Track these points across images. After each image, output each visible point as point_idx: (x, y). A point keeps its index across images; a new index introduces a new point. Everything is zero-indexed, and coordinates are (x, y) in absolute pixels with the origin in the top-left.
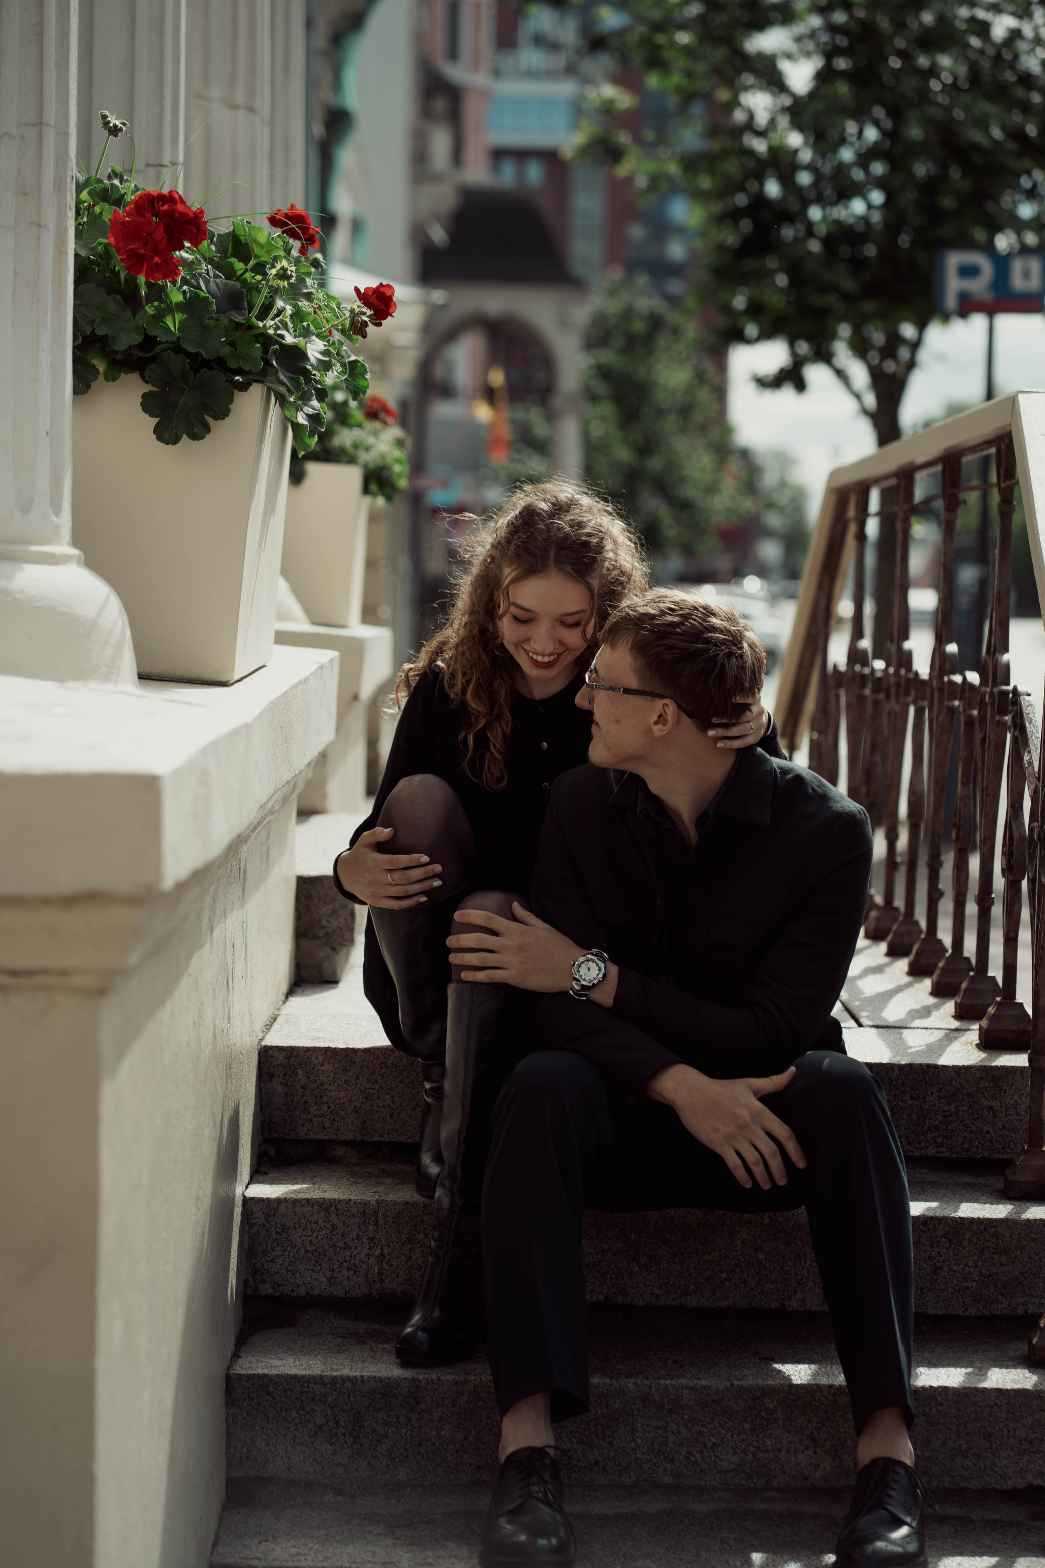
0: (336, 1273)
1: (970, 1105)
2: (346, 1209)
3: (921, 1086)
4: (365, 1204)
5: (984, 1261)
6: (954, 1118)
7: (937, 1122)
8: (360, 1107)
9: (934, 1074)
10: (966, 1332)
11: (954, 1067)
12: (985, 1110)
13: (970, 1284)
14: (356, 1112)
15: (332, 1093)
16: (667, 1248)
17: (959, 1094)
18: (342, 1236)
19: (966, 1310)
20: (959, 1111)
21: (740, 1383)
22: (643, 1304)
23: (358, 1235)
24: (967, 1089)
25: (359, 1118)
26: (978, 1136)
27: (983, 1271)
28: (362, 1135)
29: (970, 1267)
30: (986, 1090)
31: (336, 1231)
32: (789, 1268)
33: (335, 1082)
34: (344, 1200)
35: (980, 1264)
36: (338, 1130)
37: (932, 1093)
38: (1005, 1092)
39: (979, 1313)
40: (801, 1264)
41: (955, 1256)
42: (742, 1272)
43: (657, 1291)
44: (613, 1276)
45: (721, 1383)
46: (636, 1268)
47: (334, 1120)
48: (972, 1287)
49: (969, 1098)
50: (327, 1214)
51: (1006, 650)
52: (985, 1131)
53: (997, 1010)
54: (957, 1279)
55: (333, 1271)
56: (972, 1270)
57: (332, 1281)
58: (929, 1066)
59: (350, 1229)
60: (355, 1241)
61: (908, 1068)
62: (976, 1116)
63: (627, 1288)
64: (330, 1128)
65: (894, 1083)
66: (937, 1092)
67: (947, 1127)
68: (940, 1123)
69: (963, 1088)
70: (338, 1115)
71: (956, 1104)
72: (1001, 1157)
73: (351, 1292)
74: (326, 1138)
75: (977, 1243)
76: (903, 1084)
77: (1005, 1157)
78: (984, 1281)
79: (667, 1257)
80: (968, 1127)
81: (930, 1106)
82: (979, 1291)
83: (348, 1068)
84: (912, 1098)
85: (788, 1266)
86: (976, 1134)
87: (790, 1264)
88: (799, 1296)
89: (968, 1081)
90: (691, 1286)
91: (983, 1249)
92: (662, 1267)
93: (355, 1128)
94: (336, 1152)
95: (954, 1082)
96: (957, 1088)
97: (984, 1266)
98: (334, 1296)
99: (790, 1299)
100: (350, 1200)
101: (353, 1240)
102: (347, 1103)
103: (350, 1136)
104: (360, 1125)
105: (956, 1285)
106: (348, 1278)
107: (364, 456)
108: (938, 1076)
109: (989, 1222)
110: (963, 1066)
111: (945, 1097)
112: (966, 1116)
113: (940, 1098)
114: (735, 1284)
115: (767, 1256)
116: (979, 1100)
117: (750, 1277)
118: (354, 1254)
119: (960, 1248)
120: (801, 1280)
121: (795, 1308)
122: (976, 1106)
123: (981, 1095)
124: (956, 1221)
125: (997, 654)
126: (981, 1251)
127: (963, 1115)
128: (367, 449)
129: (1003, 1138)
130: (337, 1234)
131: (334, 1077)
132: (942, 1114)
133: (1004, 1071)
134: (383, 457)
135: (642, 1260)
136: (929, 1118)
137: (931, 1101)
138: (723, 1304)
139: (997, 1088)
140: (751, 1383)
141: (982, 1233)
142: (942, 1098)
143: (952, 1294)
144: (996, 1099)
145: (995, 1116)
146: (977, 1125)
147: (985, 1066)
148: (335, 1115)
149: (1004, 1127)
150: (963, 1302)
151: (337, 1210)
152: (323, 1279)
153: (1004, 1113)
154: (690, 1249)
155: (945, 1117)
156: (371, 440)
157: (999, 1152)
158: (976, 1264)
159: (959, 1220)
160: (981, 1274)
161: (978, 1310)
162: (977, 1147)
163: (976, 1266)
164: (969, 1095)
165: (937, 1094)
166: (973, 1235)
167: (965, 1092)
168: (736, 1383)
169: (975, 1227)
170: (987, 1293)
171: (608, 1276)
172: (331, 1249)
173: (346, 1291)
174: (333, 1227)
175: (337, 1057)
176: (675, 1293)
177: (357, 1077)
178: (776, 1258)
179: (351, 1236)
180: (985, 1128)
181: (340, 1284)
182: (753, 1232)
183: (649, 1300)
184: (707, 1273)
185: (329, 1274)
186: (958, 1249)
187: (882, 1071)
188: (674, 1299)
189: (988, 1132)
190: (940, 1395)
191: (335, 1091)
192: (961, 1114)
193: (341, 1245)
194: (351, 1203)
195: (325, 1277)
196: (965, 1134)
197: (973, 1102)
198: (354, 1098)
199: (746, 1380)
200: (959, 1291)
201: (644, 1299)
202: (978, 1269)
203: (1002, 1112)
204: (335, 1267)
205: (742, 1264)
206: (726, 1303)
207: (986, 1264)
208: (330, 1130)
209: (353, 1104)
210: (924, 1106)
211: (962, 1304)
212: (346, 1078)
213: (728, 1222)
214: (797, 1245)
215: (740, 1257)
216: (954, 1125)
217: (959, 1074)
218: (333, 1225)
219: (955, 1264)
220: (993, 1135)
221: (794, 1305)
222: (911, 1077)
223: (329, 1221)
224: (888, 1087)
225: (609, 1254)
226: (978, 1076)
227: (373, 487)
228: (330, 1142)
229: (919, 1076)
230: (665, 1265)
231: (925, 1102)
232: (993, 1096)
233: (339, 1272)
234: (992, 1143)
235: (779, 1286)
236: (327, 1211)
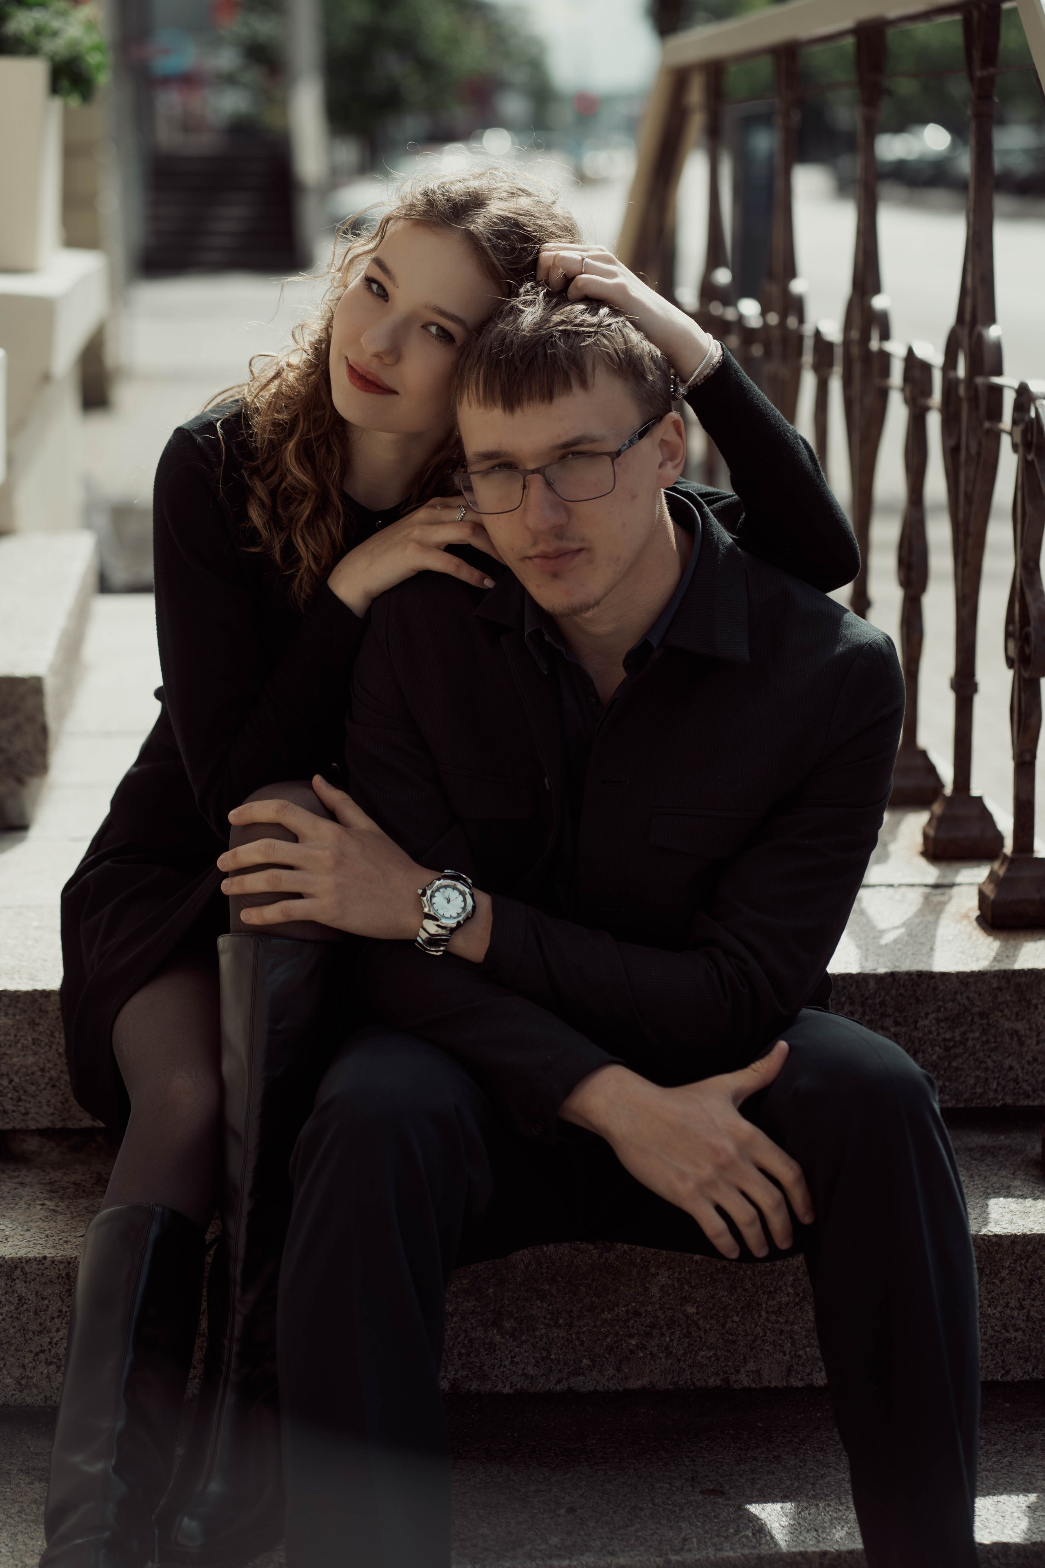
0: (28, 1370)
1: (984, 1030)
2: (39, 1273)
3: (910, 1004)
4: (69, 1263)
5: (1034, 1300)
6: (960, 1050)
7: (934, 1057)
8: (59, 1078)
9: (928, 986)
10: (1007, 1405)
11: (959, 975)
12: (1006, 1036)
13: (1012, 1335)
14: (54, 1086)
15: (15, 1060)
16: (545, 1305)
17: (967, 1014)
18: (36, 1313)
19: (1007, 1373)
20: (967, 1040)
21: (678, 1558)
22: (511, 1391)
23: (60, 1311)
24: (979, 1006)
25: (57, 1094)
26: (997, 1075)
27: (1032, 1313)
28: (64, 1120)
29: (1012, 1309)
30: (1007, 1006)
31: (25, 1306)
32: (735, 1325)
33: (18, 1042)
34: (35, 1259)
35: (1027, 1303)
36: (26, 1114)
37: (927, 1015)
38: (1036, 1007)
39: (1026, 1377)
40: (752, 1317)
41: (989, 1293)
42: (663, 1335)
43: (531, 1370)
44: (463, 1351)
45: (649, 1560)
46: (498, 1338)
47: (19, 1099)
48: (1015, 1338)
49: (982, 1019)
50: (9, 1282)
51: (991, 319)
52: (1006, 1066)
53: (1008, 870)
54: (992, 1327)
55: (24, 1366)
56: (1015, 1313)
57: (23, 1382)
58: (920, 974)
59: (46, 1302)
60: (56, 1320)
61: (890, 980)
62: (993, 1045)
63: (485, 1368)
64: (13, 1111)
65: (870, 1002)
66: (933, 1012)
67: (950, 1063)
68: (939, 1058)
69: (973, 1004)
70: (26, 1092)
71: (962, 1030)
72: (1031, 1103)
73: (54, 1398)
74: (8, 1127)
75: (1022, 1272)
76: (883, 1003)
77: (1037, 1103)
78: (1033, 1329)
79: (545, 1318)
80: (981, 1062)
81: (925, 1034)
82: (1027, 1344)
83: (37, 1020)
84: (897, 1023)
85: (733, 1322)
86: (993, 1072)
87: (736, 1319)
88: (751, 1365)
89: (980, 994)
90: (585, 1361)
91: (1031, 1281)
92: (537, 1333)
93: (51, 1110)
94: (25, 1146)
95: (959, 997)
96: (964, 1005)
97: (1033, 1306)
98: (28, 1405)
99: (738, 1371)
100: (45, 1258)
101: (53, 1318)
102: (39, 1073)
103: (45, 1123)
104: (59, 1105)
105: (992, 1337)
106: (48, 1376)
107: (49, 46)
108: (935, 989)
109: (1040, 1240)
110: (973, 973)
111: (946, 1019)
112: (978, 1047)
113: (938, 1021)
114: (651, 1354)
115: (701, 1309)
116: (997, 1021)
117: (675, 1342)
118: (55, 1340)
119: (997, 1282)
120: (754, 1341)
121: (746, 1384)
122: (993, 1031)
123: (1000, 1014)
124: (989, 1241)
125: (979, 327)
126: (1028, 1283)
127: (974, 1046)
128: (55, 34)
129: (1034, 1076)
130: (27, 1310)
131: (16, 1036)
132: (942, 1044)
133: (1033, 977)
134: (74, 44)
135: (507, 1325)
136: (923, 1052)
137: (925, 1026)
138: (635, 1384)
139: (1023, 1003)
140: (698, 1557)
141: (1029, 1257)
142: (942, 1021)
143: (986, 1350)
144: (1023, 1019)
145: (1021, 1043)
146: (994, 1058)
147: (1005, 971)
148: (21, 1092)
149: (1035, 1060)
150: (1003, 1361)
151: (25, 1274)
152: (9, 1380)
153: (1035, 1039)
154: (580, 1305)
155: (947, 1049)
156: (56, 24)
157: (1028, 1097)
158: (1021, 1304)
159: (994, 1240)
160: (1028, 1318)
161: (1025, 1372)
162: (996, 1090)
163: (1022, 1307)
164: (982, 1015)
165: (934, 1015)
166: (1015, 1261)
167: (975, 1010)
168: (674, 1558)
169: (1018, 1249)
170: (1039, 1346)
171: (455, 1352)
172: (18, 1334)
173: (46, 1397)
174: (20, 1300)
175: (19, 1005)
176: (560, 1371)
177: (52, 1034)
178: (714, 1312)
179: (49, 1312)
180: (1007, 1062)
181: (36, 1386)
182: (676, 1275)
183: (519, 1385)
184: (609, 1340)
185: (17, 1373)
186: (993, 1283)
187: (851, 986)
188: (559, 1381)
189: (1011, 1068)
190: (996, 1557)
191: (18, 1056)
192: (970, 1043)
193: (33, 1327)
194: (47, 1263)
195: (11, 1377)
196: (978, 1073)
197: (989, 1025)
198: (48, 1065)
199: (689, 1550)
200: (997, 1345)
201: (511, 1383)
202: (1025, 1311)
203: (1031, 1037)
204: (26, 1361)
205: (662, 1323)
206: (639, 1383)
207: (1037, 1303)
208: (14, 1114)
209: (48, 1074)
210: (915, 1034)
211: (1001, 1364)
212: (36, 1035)
213: (639, 1260)
214: (745, 1290)
215: (659, 1313)
216: (960, 1061)
217: (967, 984)
218: (20, 1298)
219: (989, 1306)
220: (1019, 1072)
221: (744, 1380)
222: (894, 992)
223: (13, 1292)
224: (860, 1009)
225: (455, 1319)
226: (995, 985)
227: (65, 83)
228: (14, 1131)
229: (906, 991)
230: (543, 1331)
231: (916, 1028)
232: (1017, 1015)
233: (34, 1368)
234: (1018, 1083)
235: (719, 1353)
236: (10, 1277)
